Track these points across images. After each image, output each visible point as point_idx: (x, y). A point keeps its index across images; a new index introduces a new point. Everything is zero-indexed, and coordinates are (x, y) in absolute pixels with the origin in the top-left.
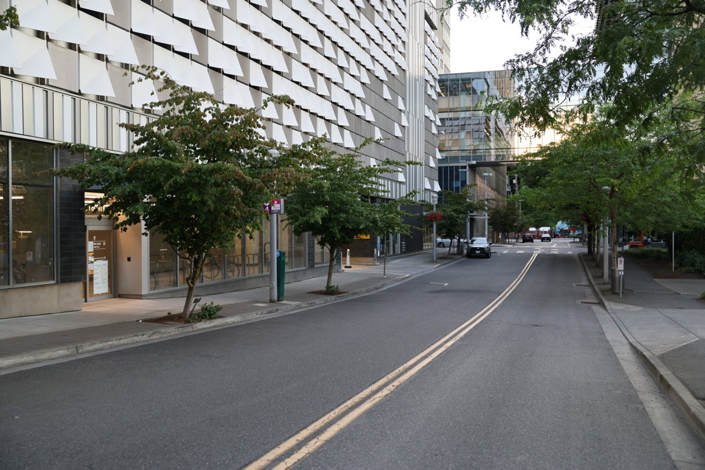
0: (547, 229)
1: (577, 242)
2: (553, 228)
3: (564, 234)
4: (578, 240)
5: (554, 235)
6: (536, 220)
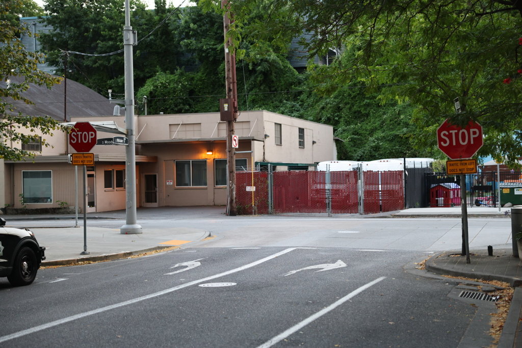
6: (395, 132)
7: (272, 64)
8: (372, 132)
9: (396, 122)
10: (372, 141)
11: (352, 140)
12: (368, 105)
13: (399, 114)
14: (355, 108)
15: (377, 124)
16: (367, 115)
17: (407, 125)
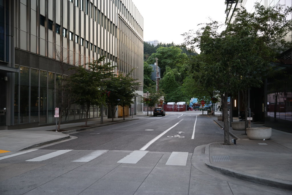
0: (182, 103)
1: (205, 115)
2: (188, 103)
3: (196, 107)
4: (206, 113)
5: (187, 108)
6: (176, 96)
7: (148, 80)
8: (171, 96)
9: (176, 94)
10: (171, 98)
11: (167, 97)
12: (170, 90)
13: (177, 92)
14: (167, 91)
15: (172, 94)
16: (170, 92)
17: (178, 95)
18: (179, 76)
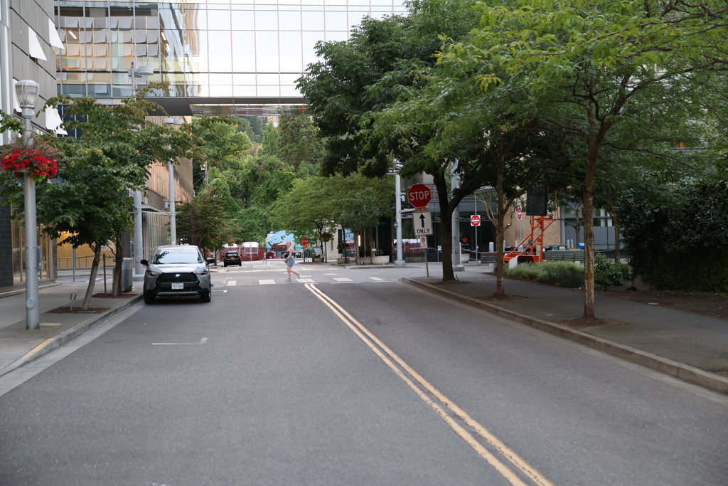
0: (255, 245)
2: (263, 244)
3: (280, 251)
18: (239, 186)
